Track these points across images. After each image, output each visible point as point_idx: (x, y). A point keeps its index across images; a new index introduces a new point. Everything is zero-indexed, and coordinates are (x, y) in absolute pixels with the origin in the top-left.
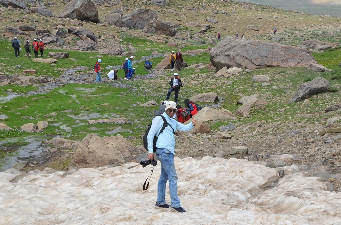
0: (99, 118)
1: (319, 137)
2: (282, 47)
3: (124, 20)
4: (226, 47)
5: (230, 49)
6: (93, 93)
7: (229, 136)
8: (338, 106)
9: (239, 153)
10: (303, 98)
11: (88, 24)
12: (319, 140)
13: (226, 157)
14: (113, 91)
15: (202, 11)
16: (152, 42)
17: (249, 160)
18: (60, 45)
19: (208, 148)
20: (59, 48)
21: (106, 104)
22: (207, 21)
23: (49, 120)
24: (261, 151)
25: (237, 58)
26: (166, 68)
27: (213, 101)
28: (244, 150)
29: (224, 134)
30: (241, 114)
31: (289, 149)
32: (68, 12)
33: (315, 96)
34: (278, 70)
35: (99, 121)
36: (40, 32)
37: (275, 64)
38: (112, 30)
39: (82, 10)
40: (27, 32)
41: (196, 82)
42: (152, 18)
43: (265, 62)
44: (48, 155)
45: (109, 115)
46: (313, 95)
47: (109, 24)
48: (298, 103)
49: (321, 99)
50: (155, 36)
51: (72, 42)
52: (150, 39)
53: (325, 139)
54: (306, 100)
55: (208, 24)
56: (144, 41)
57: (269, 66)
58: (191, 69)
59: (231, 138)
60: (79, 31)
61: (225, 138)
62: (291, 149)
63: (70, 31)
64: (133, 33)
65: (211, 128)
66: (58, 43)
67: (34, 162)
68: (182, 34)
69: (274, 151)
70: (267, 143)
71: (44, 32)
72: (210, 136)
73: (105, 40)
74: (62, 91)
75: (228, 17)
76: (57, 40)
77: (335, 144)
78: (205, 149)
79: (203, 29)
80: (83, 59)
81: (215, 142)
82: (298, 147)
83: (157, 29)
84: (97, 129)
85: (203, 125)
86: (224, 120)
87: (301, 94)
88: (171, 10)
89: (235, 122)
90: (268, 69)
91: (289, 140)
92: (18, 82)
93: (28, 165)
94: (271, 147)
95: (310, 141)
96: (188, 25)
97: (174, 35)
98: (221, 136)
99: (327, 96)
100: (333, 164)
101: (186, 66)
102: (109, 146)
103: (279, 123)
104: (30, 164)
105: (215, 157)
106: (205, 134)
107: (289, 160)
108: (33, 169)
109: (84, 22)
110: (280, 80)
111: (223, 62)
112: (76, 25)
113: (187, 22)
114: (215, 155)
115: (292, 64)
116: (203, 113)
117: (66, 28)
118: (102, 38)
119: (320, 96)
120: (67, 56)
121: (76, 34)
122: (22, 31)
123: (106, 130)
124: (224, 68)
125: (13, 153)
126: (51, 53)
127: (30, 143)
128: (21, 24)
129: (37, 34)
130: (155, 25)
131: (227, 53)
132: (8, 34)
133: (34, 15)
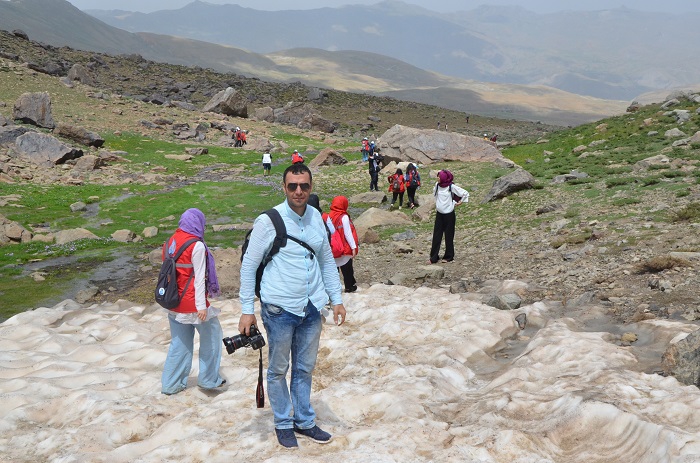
0: (230, 223)
1: (551, 250)
2: (462, 138)
3: (276, 115)
4: (394, 138)
5: (399, 140)
6: (228, 193)
7: (408, 248)
8: (554, 206)
9: (429, 277)
10: (500, 197)
11: (234, 119)
12: (554, 255)
13: (408, 283)
14: (252, 190)
15: (364, 109)
16: (307, 139)
17: (451, 291)
18: (200, 141)
19: (378, 268)
20: (199, 143)
21: (241, 206)
22: (369, 119)
23: (161, 225)
24: (464, 273)
25: (407, 150)
26: (321, 165)
27: (380, 202)
28: (438, 272)
29: (401, 245)
30: (418, 218)
31: (508, 270)
32: (213, 106)
33: (515, 194)
34: (458, 165)
35: (226, 227)
36: (178, 126)
37: (454, 158)
38: (263, 125)
39: (228, 103)
40: (163, 126)
41: (357, 179)
42: (307, 113)
43: (443, 156)
44: (137, 276)
45: (243, 219)
46: (514, 192)
47: (259, 119)
48: (495, 203)
49: (524, 198)
50: (310, 132)
51: (215, 138)
52: (305, 135)
53: (563, 253)
54: (504, 199)
55: (370, 122)
56: (298, 137)
57: (447, 161)
58: (352, 165)
59: (411, 251)
60: (223, 126)
61: (403, 251)
62: (511, 270)
63: (212, 126)
64: (285, 128)
65: (381, 236)
66: (197, 138)
67: (111, 289)
68: (341, 131)
69: (484, 273)
70: (471, 260)
71: (182, 126)
72: (380, 249)
73: (252, 136)
74: (189, 190)
75: (392, 116)
76: (197, 135)
77: (584, 262)
78: (374, 270)
79: (365, 127)
80: (224, 155)
81: (389, 257)
82: (522, 266)
83: (313, 124)
84: (223, 238)
85: (370, 231)
86: (398, 225)
87: (498, 191)
88: (330, 108)
89: (413, 228)
90: (446, 164)
91: (505, 255)
92: (141, 180)
93: (99, 292)
94: (478, 266)
95: (539, 256)
96: (347, 123)
97: (332, 132)
98: (397, 249)
99: (531, 193)
100: (607, 299)
101: (346, 162)
102: (224, 264)
103: (479, 228)
104: (104, 291)
105: (391, 283)
106: (371, 245)
107: (522, 291)
108: (105, 298)
109: (230, 118)
110: (463, 177)
111: (390, 155)
112: (221, 119)
113: (347, 120)
114: (391, 280)
115: (474, 159)
116: (369, 216)
117: (208, 123)
118: (250, 133)
119: (522, 193)
120: (205, 152)
121: (220, 129)
122: (156, 125)
123: (235, 239)
124: (393, 163)
125: (88, 274)
126: (187, 149)
127: (117, 258)
128: (157, 118)
129: (174, 129)
130: (310, 120)
131: (395, 145)
132: (140, 128)
133: (175, 109)
